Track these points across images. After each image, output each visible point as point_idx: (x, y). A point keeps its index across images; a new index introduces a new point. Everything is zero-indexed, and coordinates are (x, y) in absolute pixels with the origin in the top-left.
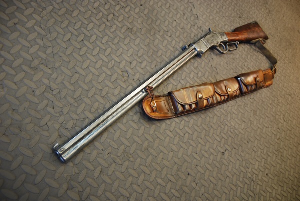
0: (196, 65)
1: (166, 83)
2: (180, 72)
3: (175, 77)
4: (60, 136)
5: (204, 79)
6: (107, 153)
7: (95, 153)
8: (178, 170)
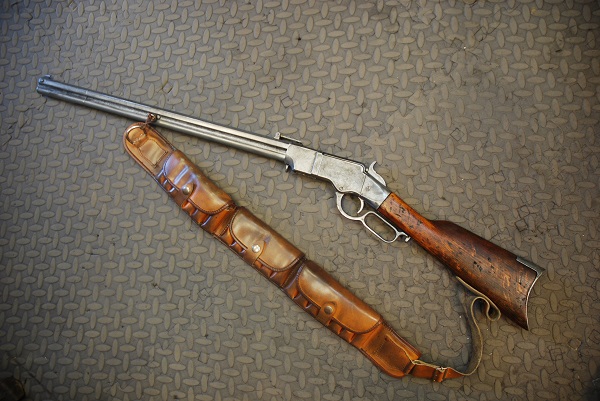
0: (271, 173)
1: (195, 142)
2: (232, 153)
3: (217, 150)
4: (62, 75)
5: (256, 200)
6: (71, 124)
7: (64, 114)
8: (95, 217)
